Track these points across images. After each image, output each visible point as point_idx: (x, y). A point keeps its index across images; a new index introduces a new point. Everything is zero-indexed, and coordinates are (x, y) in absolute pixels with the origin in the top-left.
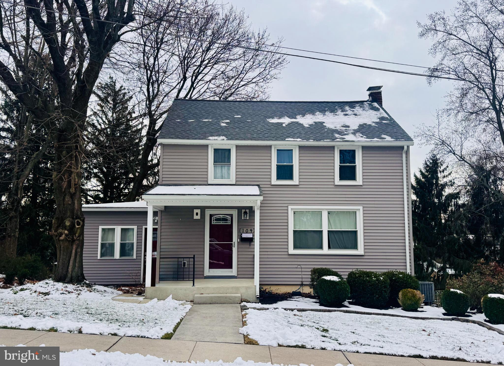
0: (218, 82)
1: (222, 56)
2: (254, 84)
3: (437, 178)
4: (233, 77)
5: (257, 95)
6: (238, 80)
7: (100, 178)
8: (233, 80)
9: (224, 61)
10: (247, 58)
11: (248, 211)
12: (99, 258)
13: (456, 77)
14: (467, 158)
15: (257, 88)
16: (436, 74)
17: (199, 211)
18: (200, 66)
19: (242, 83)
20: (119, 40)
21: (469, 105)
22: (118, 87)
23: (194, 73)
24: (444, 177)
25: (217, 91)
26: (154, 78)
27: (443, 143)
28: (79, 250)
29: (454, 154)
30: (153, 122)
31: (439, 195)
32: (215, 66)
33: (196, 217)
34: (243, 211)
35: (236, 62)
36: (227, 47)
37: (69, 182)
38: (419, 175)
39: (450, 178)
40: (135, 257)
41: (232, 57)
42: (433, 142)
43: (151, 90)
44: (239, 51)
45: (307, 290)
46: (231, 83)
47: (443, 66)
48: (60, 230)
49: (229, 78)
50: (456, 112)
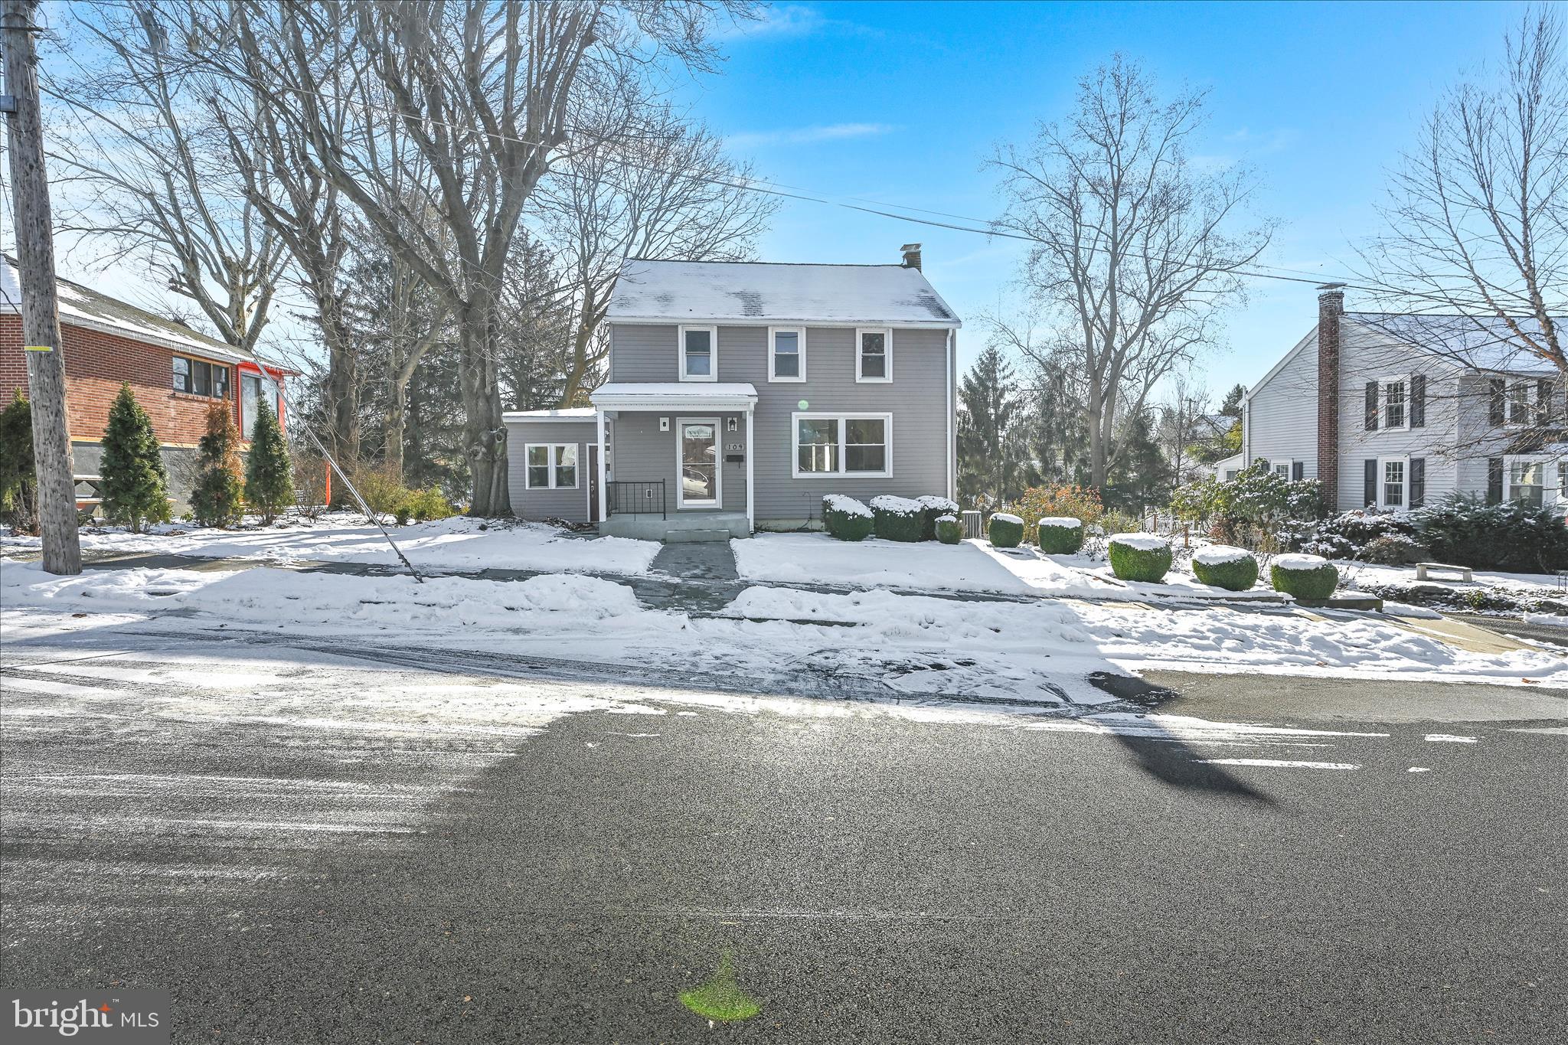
0: (686, 233)
1: (692, 194)
2: (739, 238)
3: (995, 380)
4: (707, 227)
5: (742, 255)
6: (714, 232)
7: (511, 381)
8: (708, 231)
9: (695, 202)
10: (727, 198)
11: (735, 419)
12: (527, 488)
13: (1027, 236)
14: (1036, 352)
15: (743, 244)
16: (999, 229)
17: (667, 420)
18: (659, 209)
19: (722, 236)
20: (547, 170)
21: (1042, 276)
22: (531, 243)
23: (649, 220)
24: (1004, 378)
25: (685, 247)
26: (590, 229)
27: (1004, 329)
28: (502, 474)
29: (1019, 345)
30: (590, 295)
31: (997, 404)
32: (682, 210)
33: (662, 429)
34: (729, 419)
35: (712, 204)
36: (697, 180)
37: (483, 380)
38: (971, 376)
39: (1012, 379)
40: (577, 486)
41: (705, 197)
42: (991, 327)
43: (586, 244)
44: (714, 188)
45: (817, 524)
46: (704, 235)
47: (1009, 217)
48: (476, 448)
49: (703, 228)
50: (1023, 285)
